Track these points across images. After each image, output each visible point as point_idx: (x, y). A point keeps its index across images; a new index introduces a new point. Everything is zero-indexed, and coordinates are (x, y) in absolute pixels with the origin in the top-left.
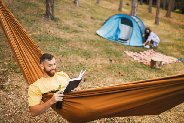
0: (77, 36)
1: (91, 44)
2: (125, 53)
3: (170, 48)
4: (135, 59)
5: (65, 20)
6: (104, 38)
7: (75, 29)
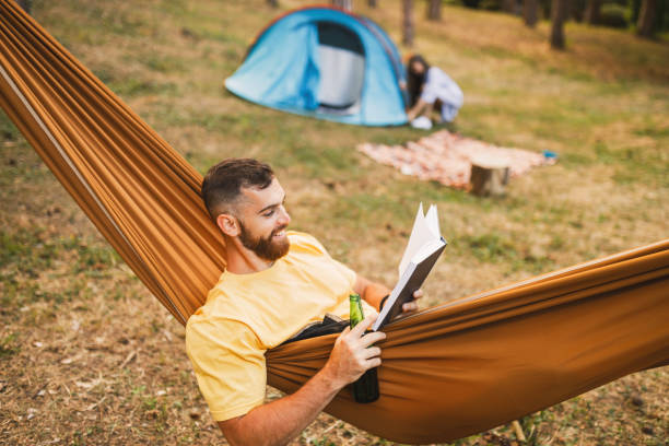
0: (158, 103)
1: (225, 131)
2: (364, 154)
3: (491, 122)
4: (407, 170)
5: (85, 48)
6: (264, 107)
7: (139, 81)
